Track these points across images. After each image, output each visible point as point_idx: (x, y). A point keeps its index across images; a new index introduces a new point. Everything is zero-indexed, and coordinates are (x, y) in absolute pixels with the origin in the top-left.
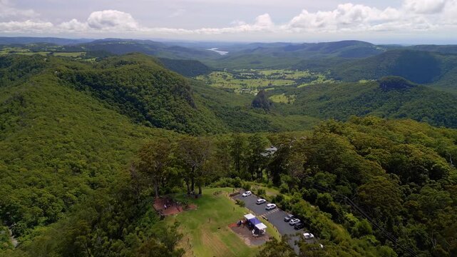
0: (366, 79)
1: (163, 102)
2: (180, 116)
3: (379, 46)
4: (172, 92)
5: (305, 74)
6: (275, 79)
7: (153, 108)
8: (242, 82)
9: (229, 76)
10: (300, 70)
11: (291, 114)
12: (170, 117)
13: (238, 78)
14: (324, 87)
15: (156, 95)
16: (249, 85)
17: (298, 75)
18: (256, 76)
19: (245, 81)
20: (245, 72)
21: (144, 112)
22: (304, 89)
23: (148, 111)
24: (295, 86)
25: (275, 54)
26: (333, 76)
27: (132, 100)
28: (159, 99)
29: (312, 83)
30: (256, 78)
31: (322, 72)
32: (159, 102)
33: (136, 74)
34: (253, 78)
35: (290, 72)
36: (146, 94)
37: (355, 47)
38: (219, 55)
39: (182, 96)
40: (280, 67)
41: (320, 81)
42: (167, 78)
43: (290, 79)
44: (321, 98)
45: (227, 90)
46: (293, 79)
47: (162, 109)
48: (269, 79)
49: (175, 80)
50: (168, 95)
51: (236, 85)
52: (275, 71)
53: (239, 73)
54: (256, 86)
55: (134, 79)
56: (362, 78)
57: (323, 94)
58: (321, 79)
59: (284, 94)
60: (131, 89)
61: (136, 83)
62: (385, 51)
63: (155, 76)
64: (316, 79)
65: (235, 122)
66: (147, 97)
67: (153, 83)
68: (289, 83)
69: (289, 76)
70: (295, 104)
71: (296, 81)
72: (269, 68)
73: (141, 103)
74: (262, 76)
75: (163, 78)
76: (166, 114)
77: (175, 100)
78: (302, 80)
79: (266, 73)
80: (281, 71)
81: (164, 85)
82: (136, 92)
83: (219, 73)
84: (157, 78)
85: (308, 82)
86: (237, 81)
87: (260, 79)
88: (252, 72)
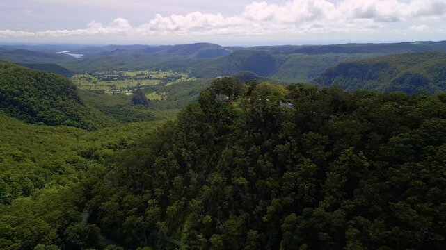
0: (222, 75)
1: (51, 103)
2: (72, 115)
3: (226, 47)
4: (58, 93)
5: (169, 74)
6: (141, 79)
7: (41, 109)
8: (109, 84)
9: (94, 78)
10: (163, 70)
11: (168, 108)
12: (63, 116)
13: (105, 80)
14: (190, 84)
15: (41, 97)
16: (117, 86)
17: (162, 75)
18: (121, 78)
19: (112, 83)
20: (108, 74)
21: (34, 114)
22: (173, 86)
23: (37, 112)
24: (163, 85)
25: (136, 56)
26: (194, 74)
27: (15, 103)
28: (46, 100)
29: (178, 81)
30: (123, 79)
31: (185, 72)
32: (47, 104)
33: (13, 77)
34: (119, 79)
35: (155, 72)
36: (30, 96)
37: (207, 48)
38: (74, 58)
39: (70, 96)
40: (144, 68)
41: (184, 79)
42: (49, 79)
43: (156, 79)
44: (191, 93)
45: (97, 92)
46: (159, 79)
47: (54, 110)
48: (136, 79)
49: (58, 81)
50: (55, 95)
51: (104, 86)
52: (140, 72)
53: (102, 75)
54: (126, 87)
55: (12, 83)
56: (219, 75)
57: (191, 90)
58: (184, 78)
59: (155, 92)
60: (11, 93)
61: (16, 86)
62: (232, 52)
63: (36, 78)
64: (180, 77)
65: (122, 117)
66: (32, 99)
67: (34, 85)
68: (157, 82)
69: (154, 76)
70: (169, 100)
71: (163, 80)
72: (132, 70)
73: (27, 106)
74: (128, 77)
75: (46, 80)
76: (58, 113)
77: (64, 100)
78: (167, 79)
79: (132, 74)
80: (146, 72)
81: (47, 86)
82: (18, 95)
83: (82, 75)
84: (39, 80)
85: (174, 81)
86: (104, 83)
87: (126, 81)
88: (116, 74)
